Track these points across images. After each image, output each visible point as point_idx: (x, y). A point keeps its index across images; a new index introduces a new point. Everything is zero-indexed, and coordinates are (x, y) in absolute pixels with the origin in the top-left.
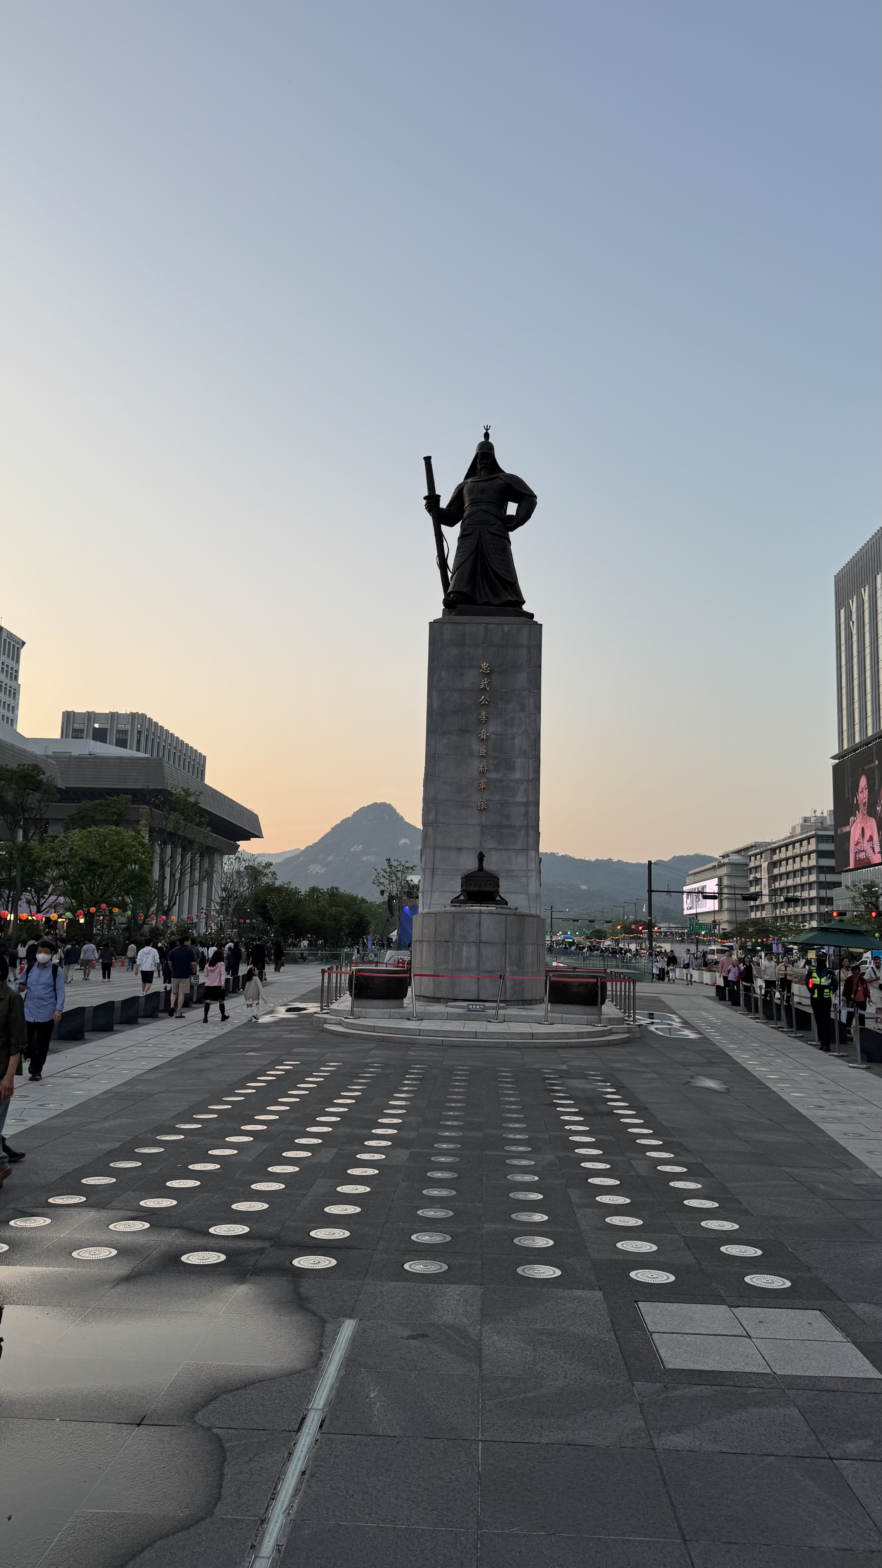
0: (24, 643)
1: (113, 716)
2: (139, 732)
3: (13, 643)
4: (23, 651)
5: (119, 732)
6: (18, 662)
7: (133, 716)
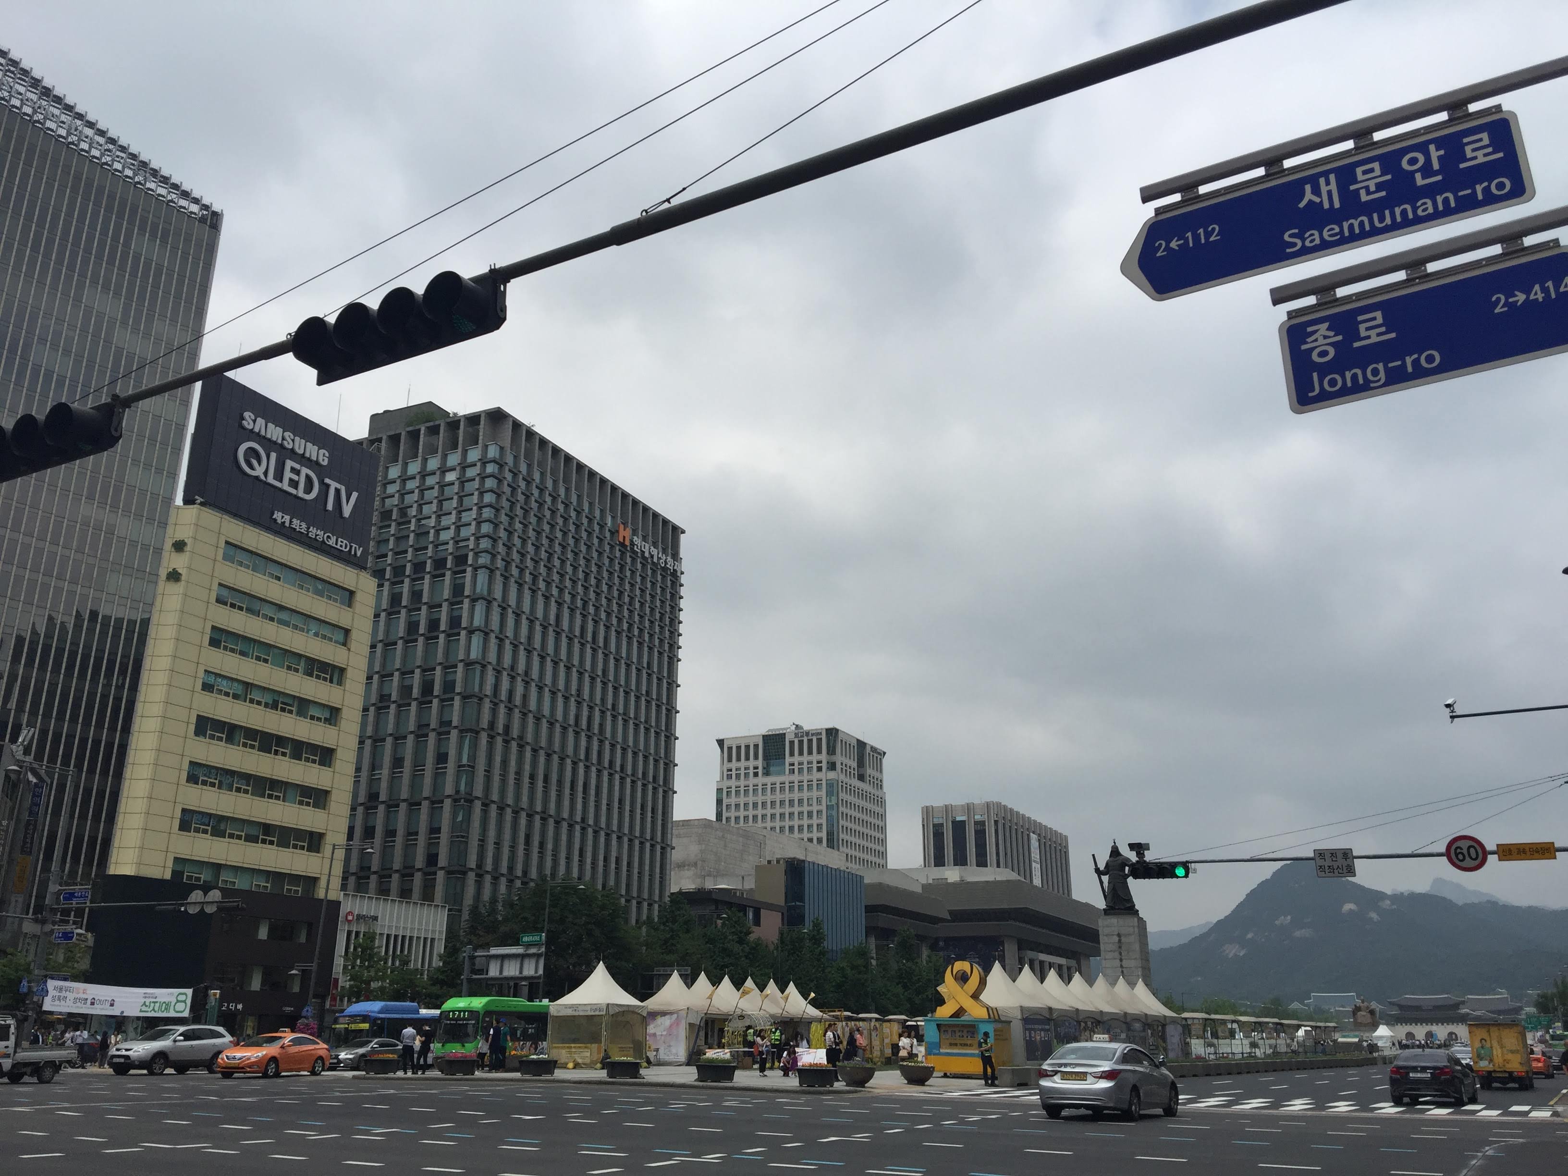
0: (885, 753)
1: (969, 808)
2: (996, 822)
3: (875, 755)
4: (884, 761)
5: (976, 823)
6: (881, 772)
7: (988, 805)
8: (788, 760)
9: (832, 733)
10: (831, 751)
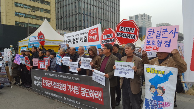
8: (138, 18)
9: (144, 14)
10: (144, 17)
